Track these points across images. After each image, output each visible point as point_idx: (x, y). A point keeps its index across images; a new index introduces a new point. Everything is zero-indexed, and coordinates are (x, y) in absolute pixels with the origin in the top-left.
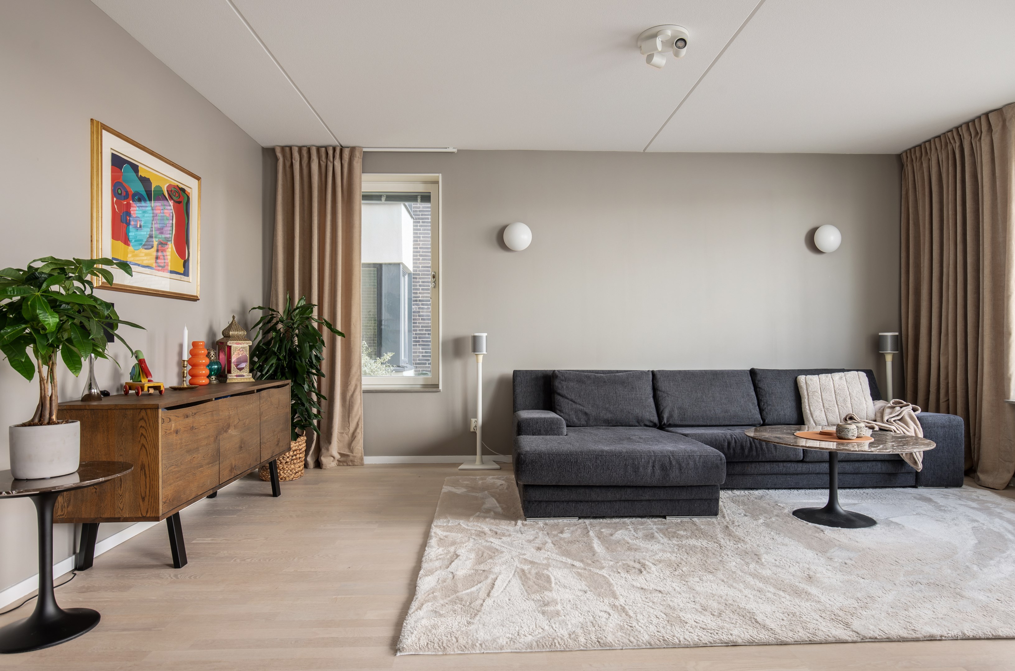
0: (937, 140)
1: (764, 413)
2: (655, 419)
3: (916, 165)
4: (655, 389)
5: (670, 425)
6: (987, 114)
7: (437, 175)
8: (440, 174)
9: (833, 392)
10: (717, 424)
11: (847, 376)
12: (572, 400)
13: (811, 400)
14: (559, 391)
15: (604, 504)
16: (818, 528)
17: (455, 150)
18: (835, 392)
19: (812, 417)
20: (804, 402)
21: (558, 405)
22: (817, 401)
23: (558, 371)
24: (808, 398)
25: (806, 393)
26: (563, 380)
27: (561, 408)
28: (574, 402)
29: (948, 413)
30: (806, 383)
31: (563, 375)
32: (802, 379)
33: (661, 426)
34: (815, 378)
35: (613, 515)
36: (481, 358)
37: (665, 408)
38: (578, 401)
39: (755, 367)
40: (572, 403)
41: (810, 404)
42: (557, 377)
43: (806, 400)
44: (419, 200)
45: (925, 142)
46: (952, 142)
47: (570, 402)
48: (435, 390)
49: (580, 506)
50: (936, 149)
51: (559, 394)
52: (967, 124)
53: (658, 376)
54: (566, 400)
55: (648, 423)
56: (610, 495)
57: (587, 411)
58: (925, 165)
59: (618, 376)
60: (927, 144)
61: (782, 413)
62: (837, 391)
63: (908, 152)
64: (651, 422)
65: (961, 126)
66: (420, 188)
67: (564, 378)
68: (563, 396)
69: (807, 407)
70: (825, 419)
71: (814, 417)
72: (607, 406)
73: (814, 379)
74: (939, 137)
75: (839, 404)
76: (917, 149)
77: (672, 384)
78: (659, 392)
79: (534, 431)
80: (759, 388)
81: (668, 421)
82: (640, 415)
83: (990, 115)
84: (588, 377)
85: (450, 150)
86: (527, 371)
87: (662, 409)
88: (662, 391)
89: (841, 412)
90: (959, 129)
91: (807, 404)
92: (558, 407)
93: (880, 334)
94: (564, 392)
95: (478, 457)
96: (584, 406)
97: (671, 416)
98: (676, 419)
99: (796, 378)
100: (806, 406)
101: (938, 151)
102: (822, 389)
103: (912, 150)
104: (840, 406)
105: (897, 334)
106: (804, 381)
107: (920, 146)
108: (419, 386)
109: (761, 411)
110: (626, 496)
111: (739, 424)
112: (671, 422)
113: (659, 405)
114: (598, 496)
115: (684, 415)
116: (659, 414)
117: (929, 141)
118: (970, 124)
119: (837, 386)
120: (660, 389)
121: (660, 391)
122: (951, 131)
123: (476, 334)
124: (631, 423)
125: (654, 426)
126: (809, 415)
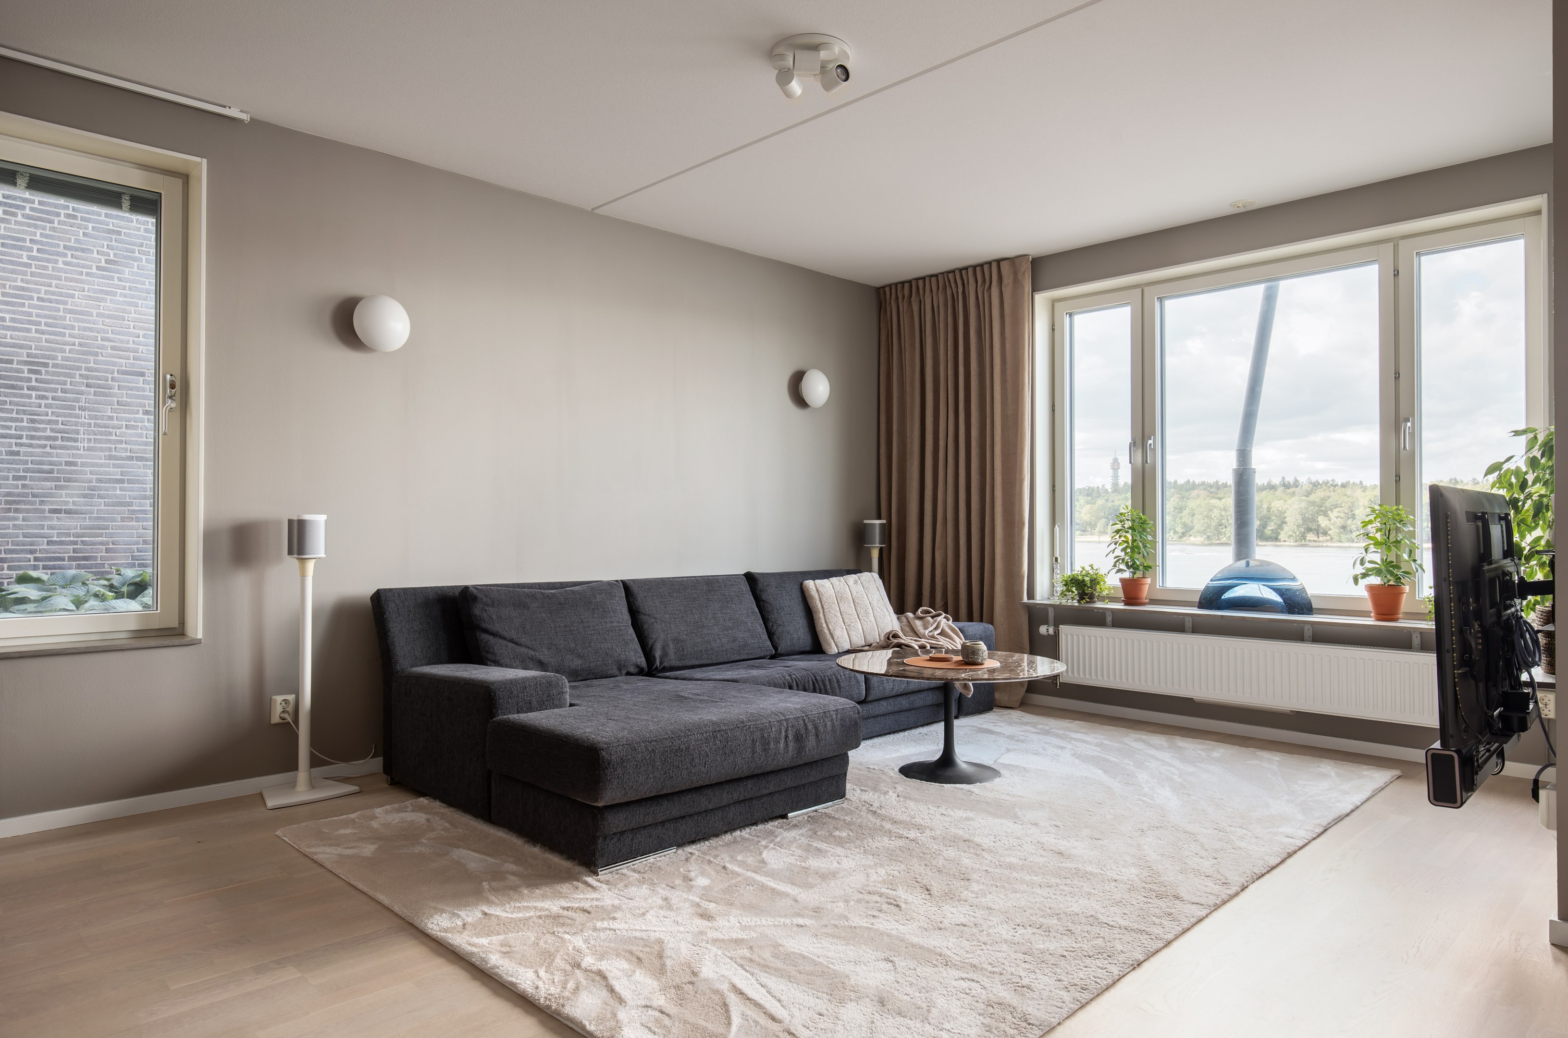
0: (934, 279)
1: (775, 637)
2: (642, 661)
3: (903, 306)
4: (634, 612)
5: (665, 669)
6: (999, 261)
7: (198, 159)
8: (205, 161)
9: (852, 602)
10: (724, 660)
11: (862, 579)
12: (512, 641)
13: (828, 616)
14: (484, 625)
15: (715, 814)
16: (962, 789)
17: (244, 117)
18: (854, 602)
19: (833, 638)
20: (819, 618)
21: (487, 652)
22: (836, 616)
23: (475, 587)
24: (824, 612)
25: (819, 606)
26: (488, 606)
27: (496, 655)
28: (516, 643)
29: (982, 621)
30: (817, 591)
31: (486, 596)
32: (810, 584)
33: (651, 670)
34: (825, 582)
35: (725, 829)
36: (310, 566)
37: (655, 641)
38: (523, 640)
39: (752, 571)
40: (513, 645)
41: (828, 620)
42: (475, 598)
43: (821, 615)
44: (126, 203)
45: (917, 279)
46: (953, 285)
47: (510, 644)
48: (176, 641)
49: (682, 825)
50: (931, 291)
51: (487, 631)
52: (974, 267)
53: (635, 589)
54: (500, 641)
55: (632, 670)
56: (725, 796)
57: (542, 658)
58: (915, 308)
59: (578, 592)
60: (921, 282)
61: (795, 636)
62: (857, 601)
63: (893, 287)
64: (638, 666)
65: (966, 268)
66: (135, 179)
67: (489, 600)
68: (494, 634)
69: (824, 625)
70: (848, 640)
71: (835, 638)
72: (573, 645)
73: (825, 585)
74: (936, 276)
75: (861, 617)
76: (906, 285)
77: (657, 601)
78: (641, 617)
79: (520, 704)
80: (763, 601)
81: (661, 663)
82: (623, 657)
83: (1002, 263)
84: (533, 597)
85: (233, 112)
86: (405, 590)
87: (651, 642)
88: (646, 615)
89: (865, 628)
90: (964, 272)
91: (823, 621)
92: (490, 656)
93: (866, 522)
94: (497, 627)
95: (303, 774)
96: (534, 650)
97: (665, 654)
98: (672, 659)
99: (802, 584)
100: (822, 623)
101: (934, 294)
102: (839, 598)
103: (899, 286)
104: (862, 621)
105: (884, 521)
106: (814, 588)
107: (910, 282)
108: (124, 635)
109: (771, 635)
110: (746, 794)
111: (750, 657)
112: (666, 664)
113: (646, 637)
114: (710, 803)
115: (683, 650)
116: (647, 651)
117: (924, 278)
118: (978, 269)
119: (854, 593)
120: (643, 611)
121: (642, 614)
122: (953, 271)
123: (306, 517)
124: (609, 672)
125: (641, 672)
126: (829, 636)
